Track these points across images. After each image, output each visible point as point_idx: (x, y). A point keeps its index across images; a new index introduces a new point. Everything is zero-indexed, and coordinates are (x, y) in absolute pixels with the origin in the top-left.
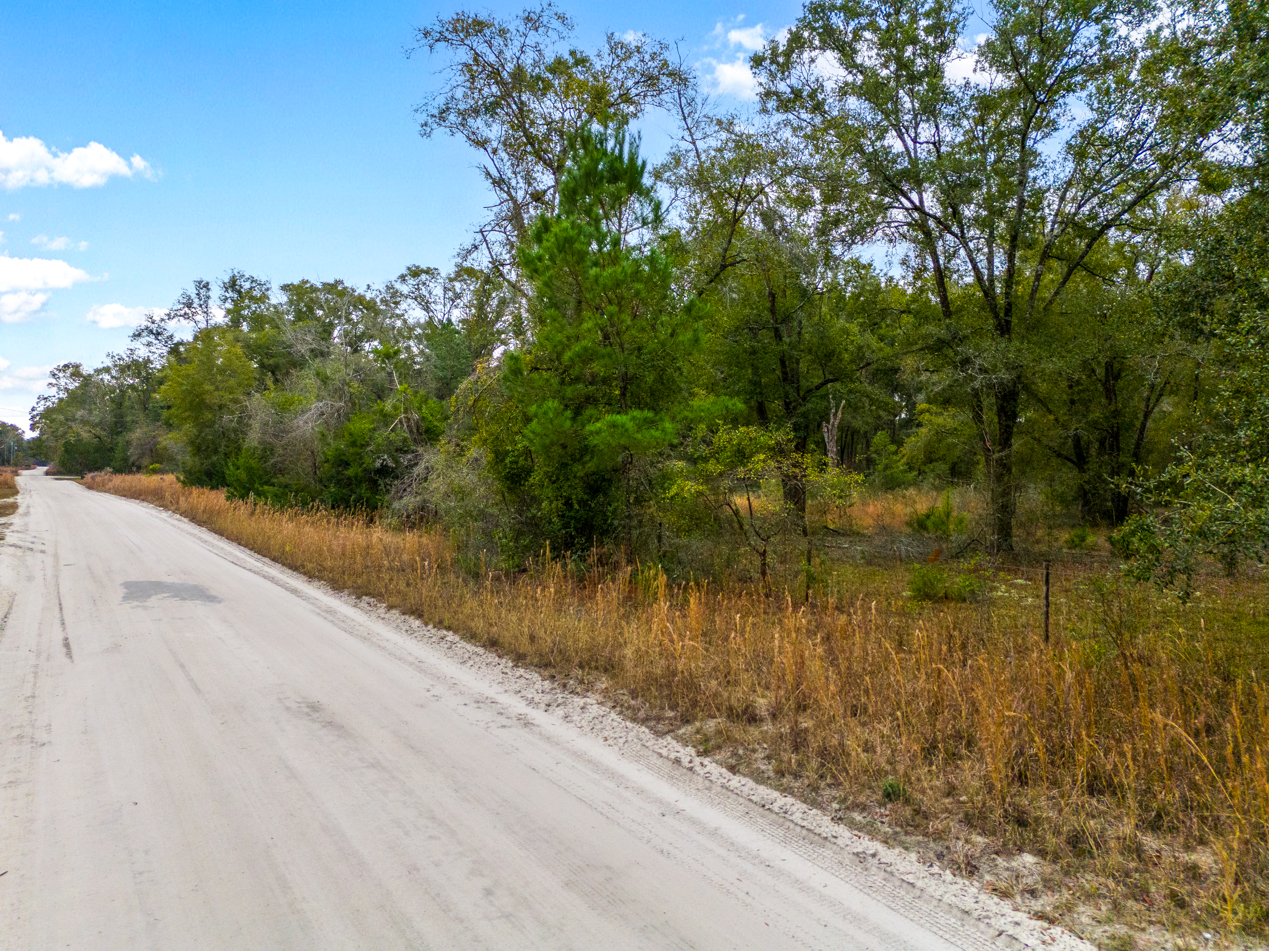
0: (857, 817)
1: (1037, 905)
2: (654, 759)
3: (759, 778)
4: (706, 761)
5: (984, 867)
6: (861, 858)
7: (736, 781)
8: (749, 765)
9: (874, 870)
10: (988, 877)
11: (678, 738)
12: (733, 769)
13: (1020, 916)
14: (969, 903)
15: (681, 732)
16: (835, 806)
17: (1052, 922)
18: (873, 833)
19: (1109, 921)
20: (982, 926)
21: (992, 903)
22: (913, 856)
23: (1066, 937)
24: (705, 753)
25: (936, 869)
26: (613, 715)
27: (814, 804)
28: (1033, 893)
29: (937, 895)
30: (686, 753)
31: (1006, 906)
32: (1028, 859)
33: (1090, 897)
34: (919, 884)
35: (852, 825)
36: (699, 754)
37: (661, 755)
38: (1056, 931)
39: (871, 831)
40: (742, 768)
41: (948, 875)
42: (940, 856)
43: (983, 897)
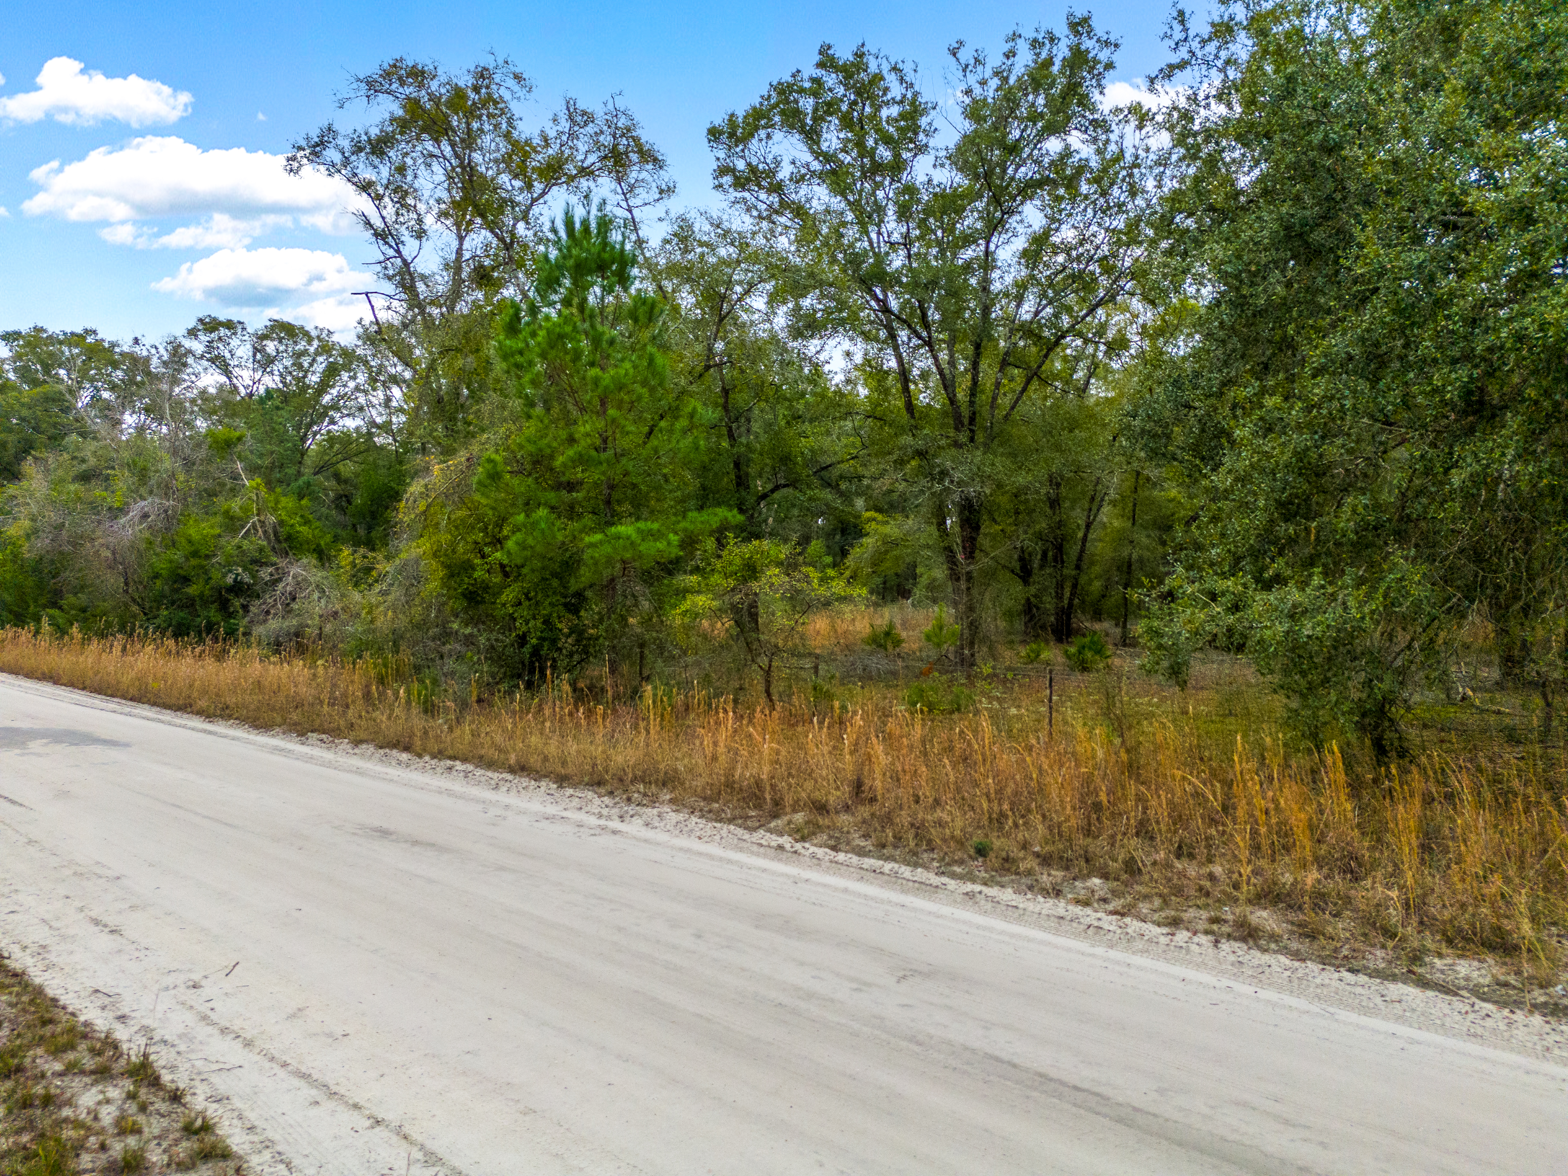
0: (958, 869)
1: (1110, 907)
2: (755, 848)
3: (861, 852)
4: (807, 845)
5: (1066, 890)
6: (971, 895)
7: (841, 857)
8: (848, 843)
9: (983, 902)
10: (1070, 896)
11: (770, 831)
12: (834, 848)
13: (1100, 915)
14: (1061, 912)
15: (772, 825)
16: (936, 864)
17: (1123, 915)
18: (973, 881)
19: (1161, 909)
20: (1075, 925)
21: (1078, 910)
22: (1010, 890)
23: (1135, 922)
24: (803, 839)
25: (1029, 896)
26: (694, 819)
27: (916, 865)
28: (1105, 900)
29: (1037, 910)
30: (786, 841)
31: (1088, 911)
32: (1096, 881)
33: (1146, 897)
34: (1021, 906)
35: (953, 876)
36: (797, 841)
37: (761, 845)
38: (1128, 920)
39: (969, 877)
40: (843, 846)
41: (1040, 898)
42: (1031, 888)
43: (1070, 907)
